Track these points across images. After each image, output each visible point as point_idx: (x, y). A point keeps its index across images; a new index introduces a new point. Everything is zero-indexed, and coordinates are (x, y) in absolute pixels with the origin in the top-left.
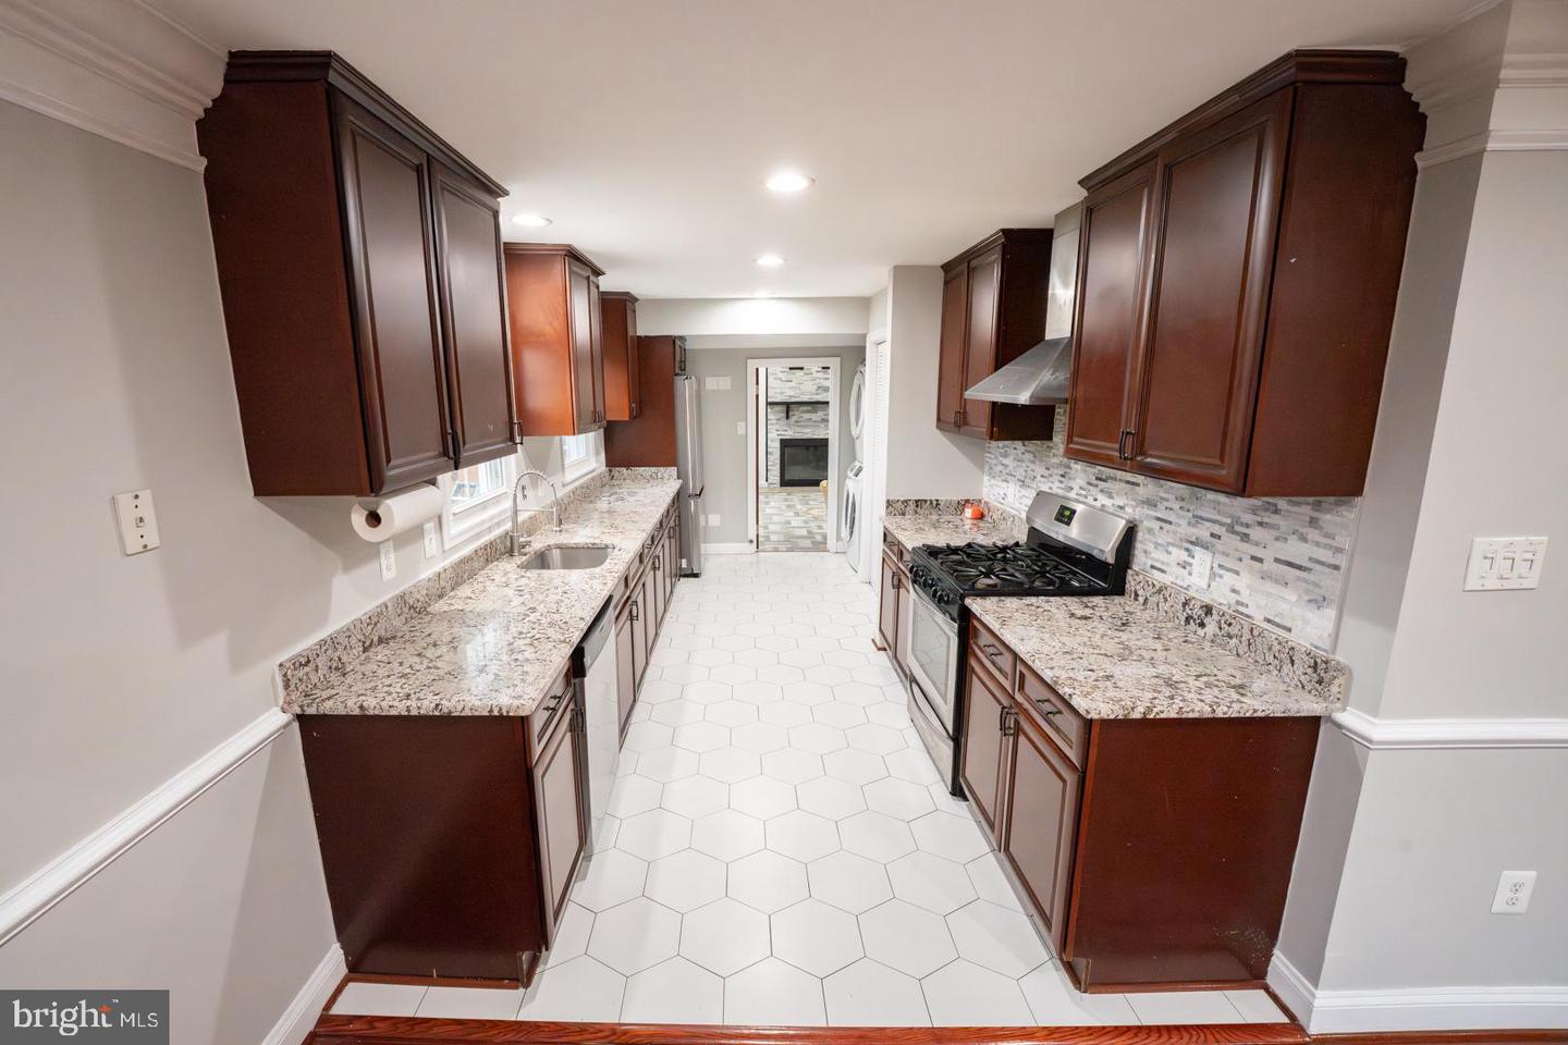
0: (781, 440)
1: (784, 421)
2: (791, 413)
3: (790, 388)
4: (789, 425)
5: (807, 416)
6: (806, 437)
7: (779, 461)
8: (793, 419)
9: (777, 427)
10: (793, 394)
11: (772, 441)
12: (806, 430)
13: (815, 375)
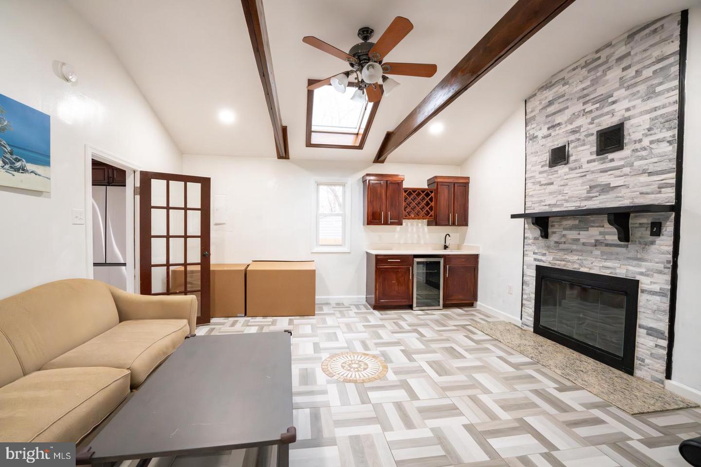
0: (539, 269)
1: (542, 241)
2: (550, 230)
3: (551, 193)
4: (548, 247)
5: (572, 235)
6: (570, 267)
7: (533, 296)
8: (553, 238)
9: (534, 248)
10: (553, 202)
11: (529, 266)
12: (570, 257)
13: (586, 167)
